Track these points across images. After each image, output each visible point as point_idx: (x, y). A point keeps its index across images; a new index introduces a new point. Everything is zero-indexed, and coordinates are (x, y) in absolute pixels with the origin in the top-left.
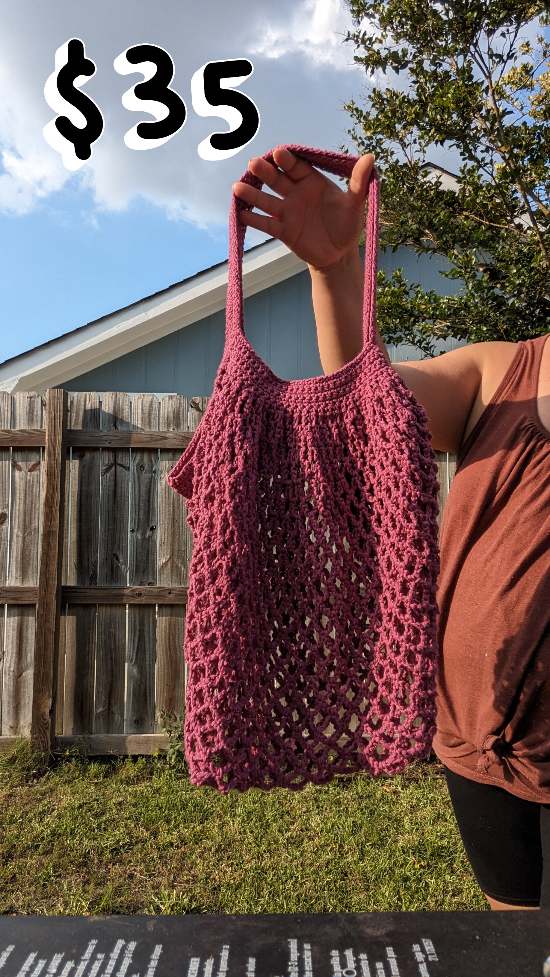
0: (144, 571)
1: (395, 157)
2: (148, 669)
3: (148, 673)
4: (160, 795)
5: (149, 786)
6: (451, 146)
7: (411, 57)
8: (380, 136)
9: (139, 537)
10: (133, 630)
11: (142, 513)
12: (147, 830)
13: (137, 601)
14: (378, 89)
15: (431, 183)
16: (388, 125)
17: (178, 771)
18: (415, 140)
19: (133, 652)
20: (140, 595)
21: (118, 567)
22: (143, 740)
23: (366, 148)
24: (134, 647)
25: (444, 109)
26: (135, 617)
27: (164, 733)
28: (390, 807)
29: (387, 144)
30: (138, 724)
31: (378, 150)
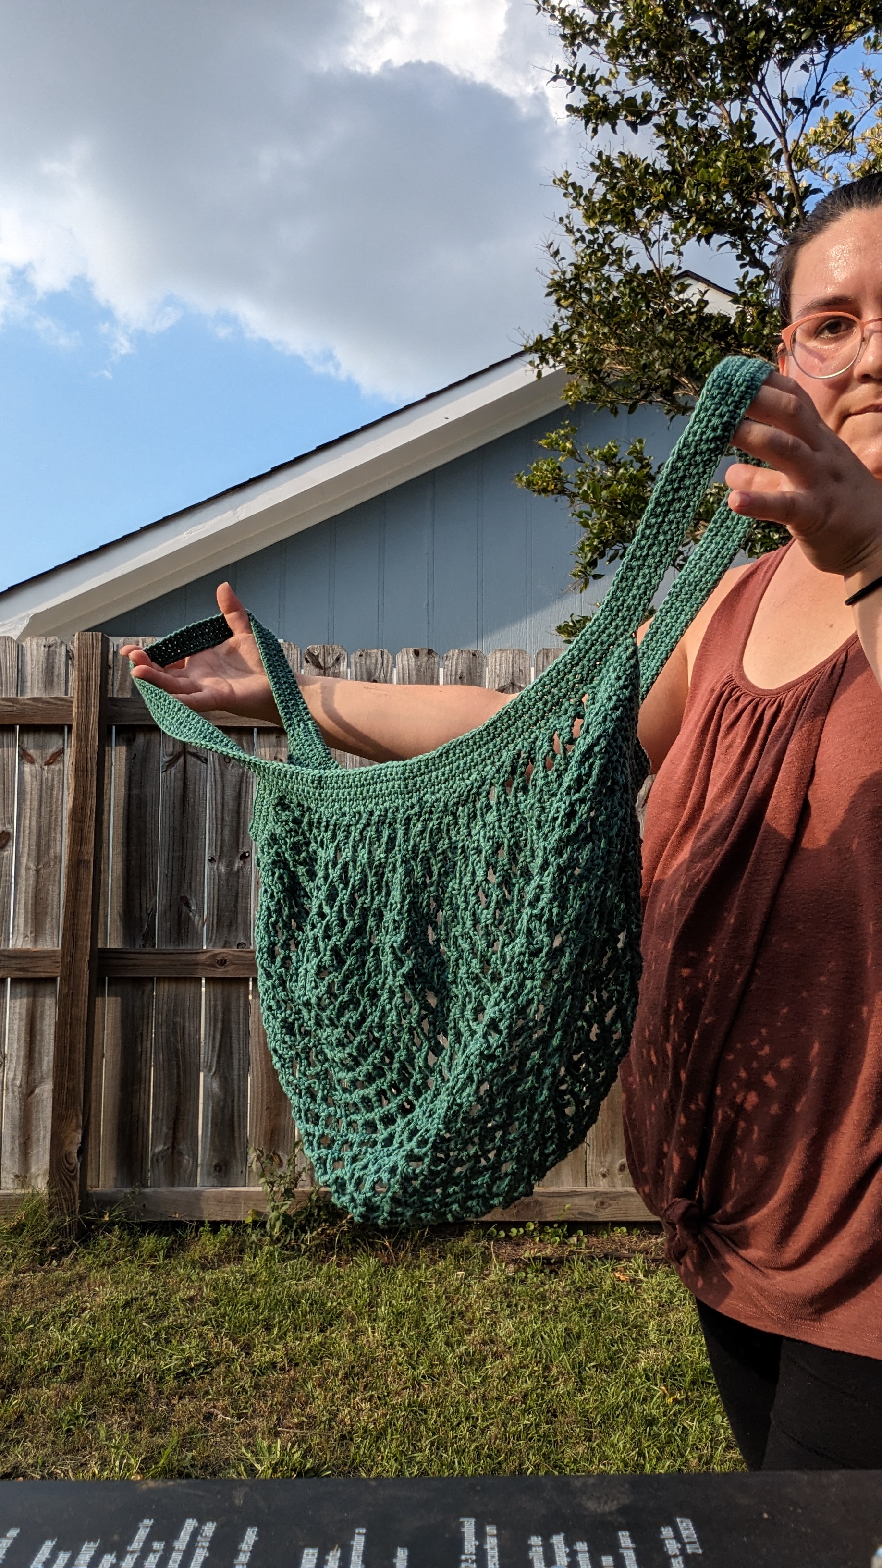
0: (230, 925)
1: (633, 261)
2: (236, 1082)
3: (236, 1088)
4: (255, 1285)
5: (238, 1271)
6: (721, 246)
7: (657, 106)
8: (609, 228)
9: (223, 869)
10: (212, 1020)
11: (227, 831)
12: (234, 1344)
13: (219, 973)
14: (606, 153)
15: (691, 302)
16: (623, 210)
17: (284, 1247)
18: (666, 235)
19: (212, 1056)
20: (223, 963)
21: (189, 918)
22: (228, 1197)
23: (588, 247)
24: (213, 1047)
25: (710, 186)
26: (216, 1000)
27: (262, 1185)
28: (626, 1305)
29: (621, 240)
30: (220, 1171)
31: (607, 250)
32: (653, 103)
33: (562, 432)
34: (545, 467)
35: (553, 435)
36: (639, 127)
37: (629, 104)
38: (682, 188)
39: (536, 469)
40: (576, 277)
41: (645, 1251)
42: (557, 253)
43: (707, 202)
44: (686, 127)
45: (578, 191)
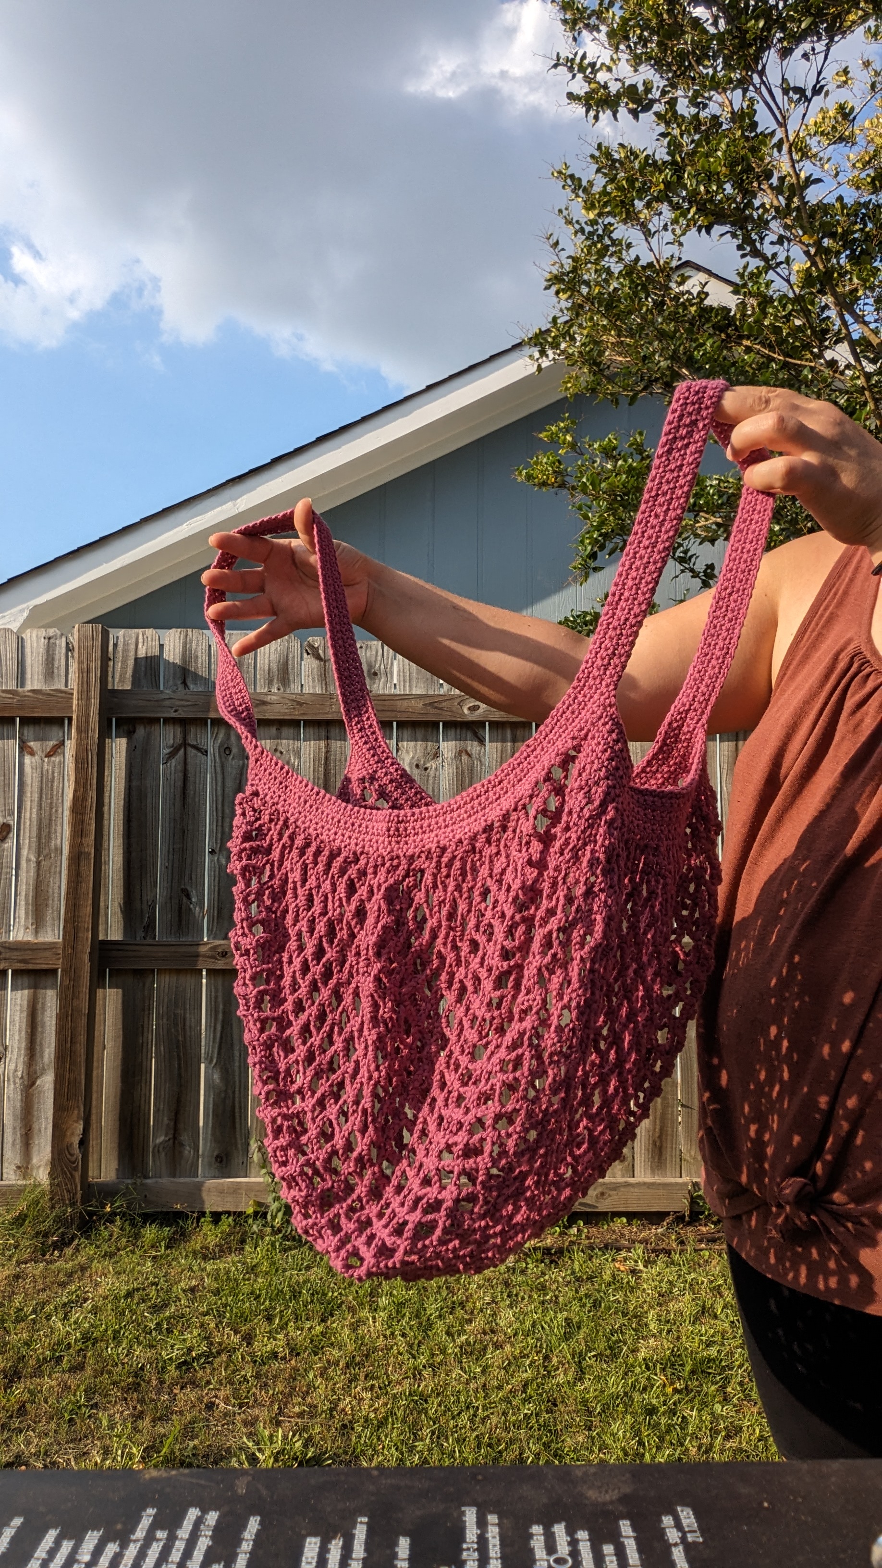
1: (634, 252)
2: (237, 1069)
3: (237, 1081)
4: (256, 1275)
5: (239, 1262)
6: (722, 235)
7: (658, 93)
8: (609, 219)
9: (223, 861)
10: (213, 1012)
11: (227, 823)
12: (236, 1333)
13: (219, 965)
14: (605, 144)
15: (691, 294)
16: (622, 202)
17: (285, 1238)
18: (666, 226)
19: (213, 1048)
20: (224, 955)
21: (190, 909)
22: (229, 1188)
23: (587, 239)
24: (214, 1038)
25: (710, 176)
26: (216, 991)
27: (264, 1176)
28: (626, 1295)
29: (622, 231)
30: (221, 1162)
31: (607, 241)
32: (654, 90)
33: (562, 425)
34: (545, 460)
35: (553, 428)
36: (641, 115)
37: (631, 91)
38: (682, 178)
39: (536, 463)
40: (574, 270)
41: (645, 1241)
42: (557, 243)
43: (707, 192)
44: (686, 115)
45: (576, 182)
